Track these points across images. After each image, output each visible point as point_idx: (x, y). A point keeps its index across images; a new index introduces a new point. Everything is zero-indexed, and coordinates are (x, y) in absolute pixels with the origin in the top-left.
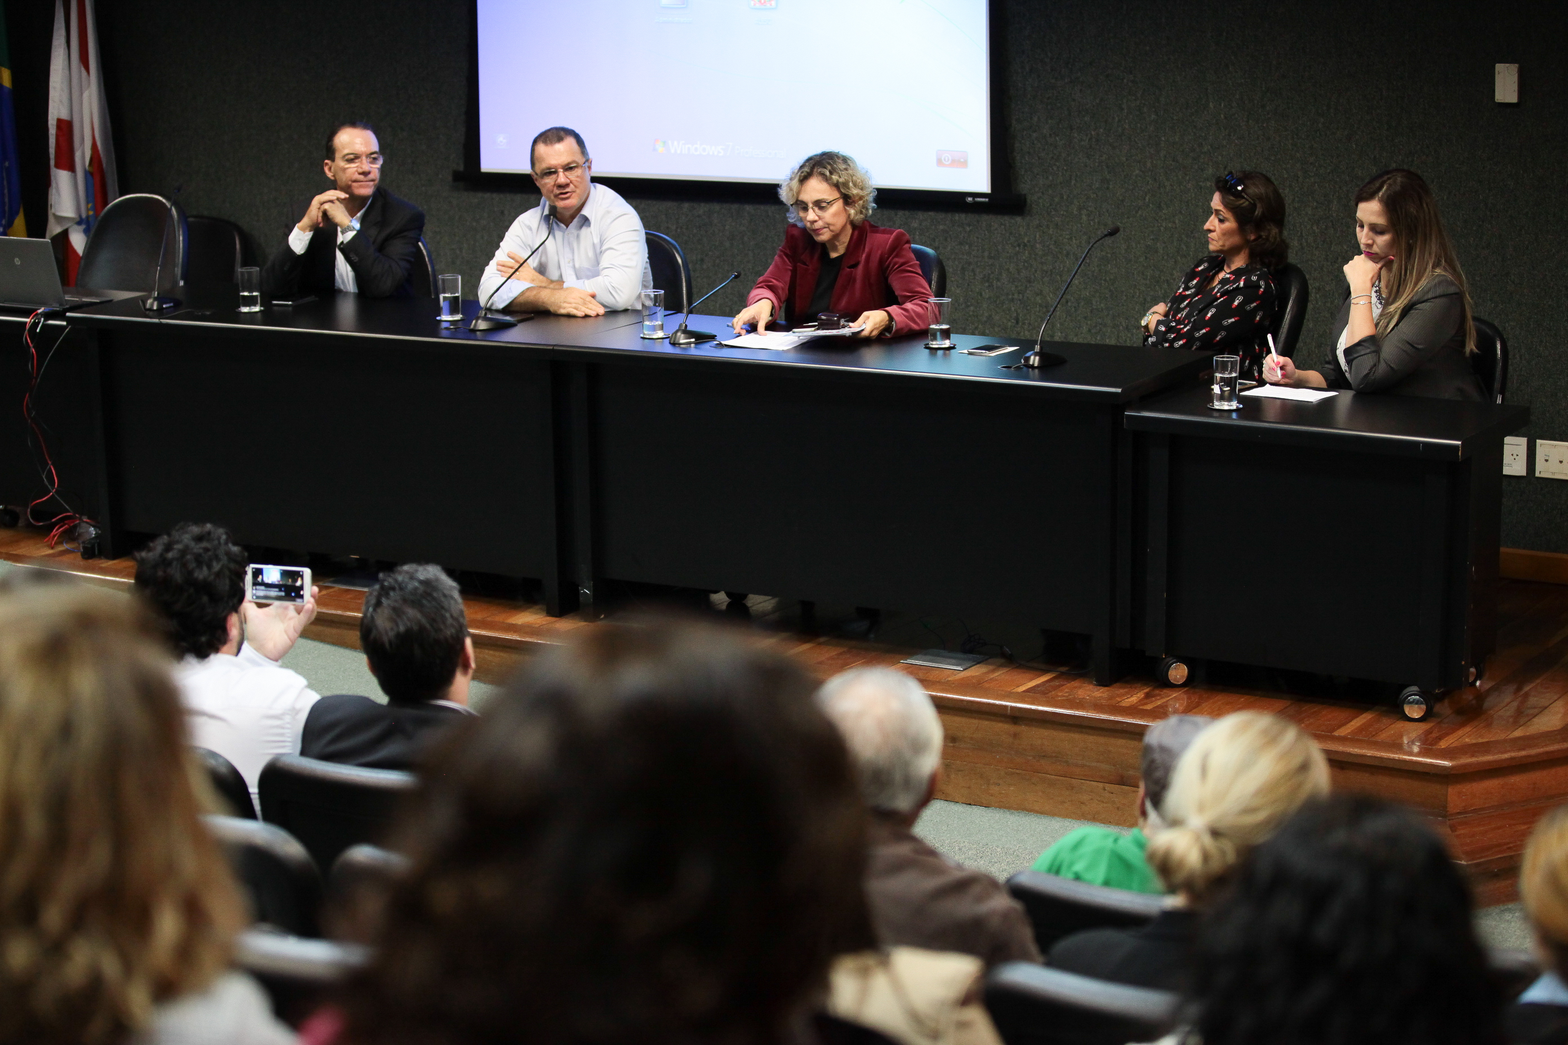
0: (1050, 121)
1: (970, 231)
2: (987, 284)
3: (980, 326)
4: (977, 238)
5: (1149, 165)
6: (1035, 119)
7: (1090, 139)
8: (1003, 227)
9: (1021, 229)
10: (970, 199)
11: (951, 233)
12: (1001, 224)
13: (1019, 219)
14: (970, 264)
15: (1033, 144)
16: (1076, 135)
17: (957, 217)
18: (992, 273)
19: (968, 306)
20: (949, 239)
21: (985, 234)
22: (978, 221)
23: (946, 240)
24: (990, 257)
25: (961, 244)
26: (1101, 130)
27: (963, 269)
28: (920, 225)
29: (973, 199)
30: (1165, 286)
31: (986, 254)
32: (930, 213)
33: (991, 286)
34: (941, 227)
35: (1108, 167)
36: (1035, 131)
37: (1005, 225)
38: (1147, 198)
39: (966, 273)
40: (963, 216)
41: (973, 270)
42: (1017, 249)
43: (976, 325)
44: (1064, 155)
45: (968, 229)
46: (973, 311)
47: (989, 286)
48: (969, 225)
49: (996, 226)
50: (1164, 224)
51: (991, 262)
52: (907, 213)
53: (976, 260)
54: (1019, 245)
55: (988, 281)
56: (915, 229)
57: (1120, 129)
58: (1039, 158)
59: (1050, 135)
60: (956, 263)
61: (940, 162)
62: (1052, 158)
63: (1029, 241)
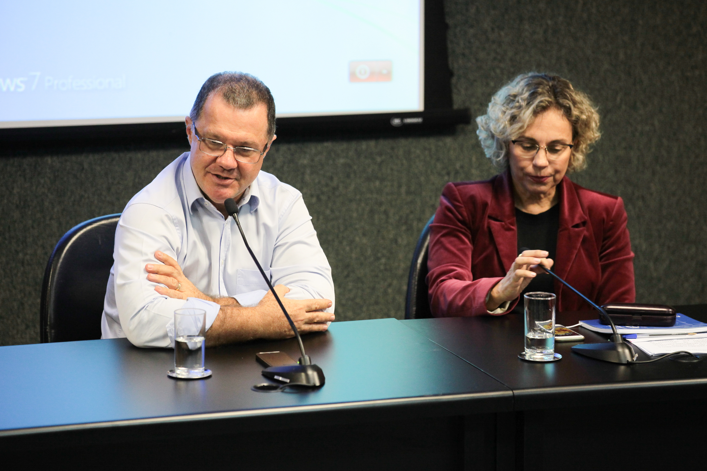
0: (492, 12)
1: (382, 162)
2: (404, 228)
3: (395, 282)
4: (392, 170)
5: (622, 56)
6: (473, 10)
7: (545, 31)
8: (427, 153)
9: (452, 152)
10: (397, 121)
11: (355, 167)
12: (425, 149)
13: (448, 140)
14: (381, 204)
15: (470, 42)
16: (527, 27)
17: (364, 145)
18: (412, 212)
19: (378, 259)
20: (352, 176)
21: (402, 165)
22: (393, 148)
23: (348, 176)
24: (408, 193)
25: (368, 179)
26: (561, 18)
27: (372, 212)
28: (312, 160)
29: (402, 121)
30: (640, 203)
31: (403, 189)
32: (326, 144)
33: (410, 229)
34: (342, 161)
35: (568, 63)
36: (472, 26)
37: (430, 150)
38: (618, 99)
39: (376, 216)
40: (372, 143)
41: (386, 213)
42: (446, 178)
43: (389, 280)
44: (510, 54)
45: (379, 159)
46: (385, 264)
47: (408, 230)
48: (380, 154)
49: (418, 152)
50: (639, 128)
51: (409, 198)
52: (293, 147)
53: (389, 197)
54: (448, 174)
55: (406, 223)
56: (304, 167)
57: (585, 16)
58: (477, 60)
59: (493, 29)
60: (363, 205)
61: (353, 77)
62: (495, 59)
63: (462, 167)
